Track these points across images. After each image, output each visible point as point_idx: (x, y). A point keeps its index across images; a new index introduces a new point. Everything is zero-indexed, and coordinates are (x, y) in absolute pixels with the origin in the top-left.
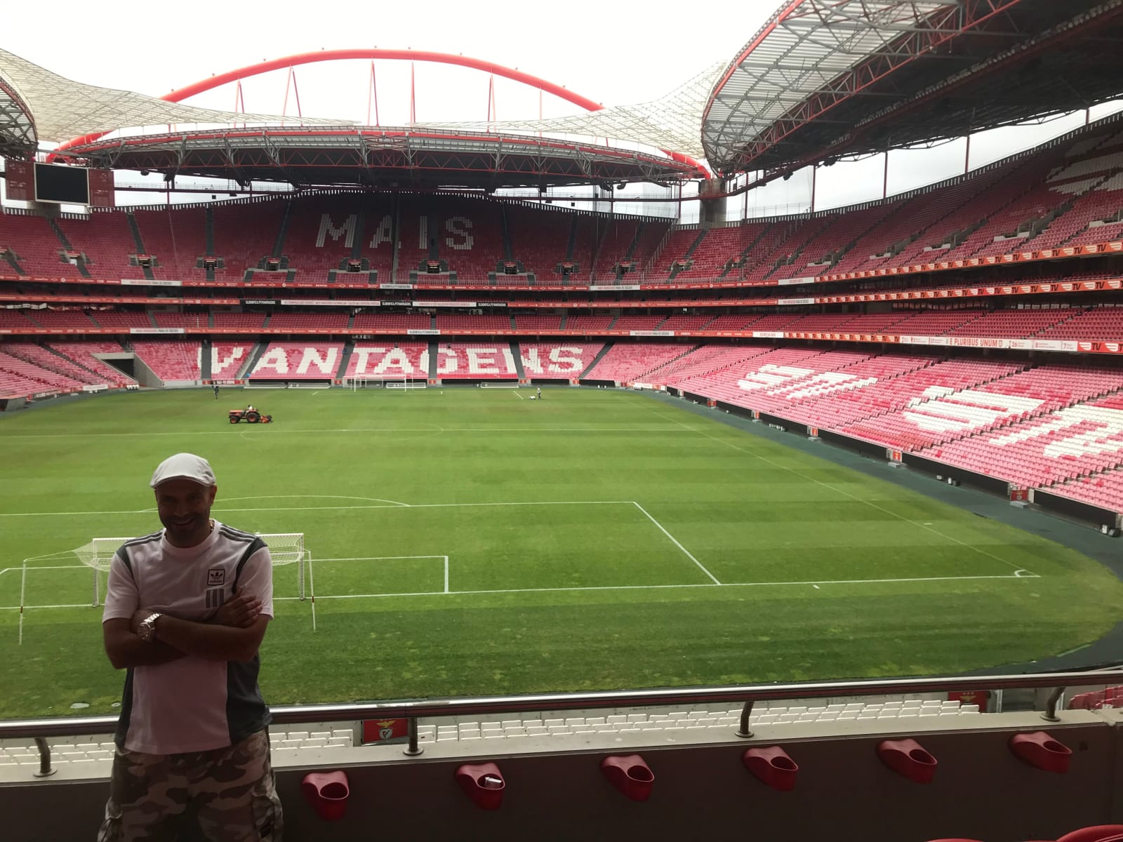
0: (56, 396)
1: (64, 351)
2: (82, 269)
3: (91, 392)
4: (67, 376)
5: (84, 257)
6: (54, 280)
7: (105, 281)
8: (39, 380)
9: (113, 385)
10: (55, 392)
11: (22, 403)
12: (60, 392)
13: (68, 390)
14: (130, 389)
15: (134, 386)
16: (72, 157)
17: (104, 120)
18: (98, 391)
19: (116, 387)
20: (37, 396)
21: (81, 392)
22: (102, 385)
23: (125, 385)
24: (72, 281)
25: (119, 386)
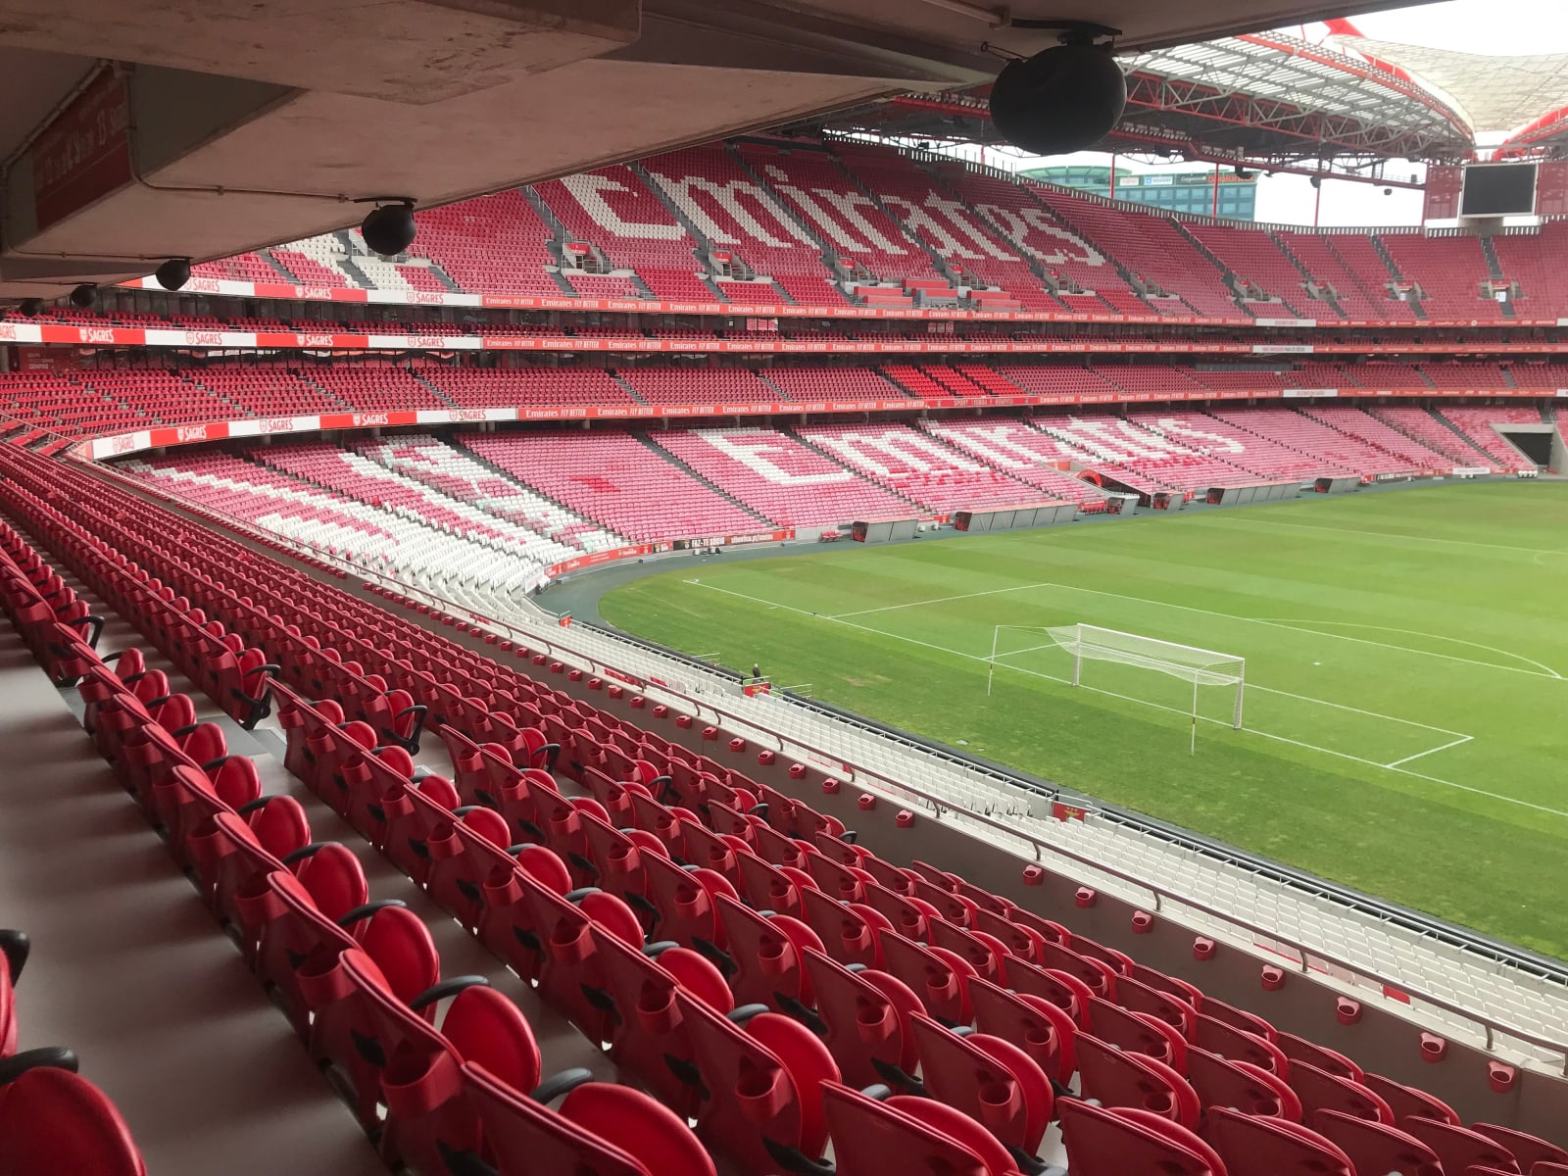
0: (1410, 479)
1: (1455, 419)
2: (1507, 308)
3: (1464, 477)
4: (1442, 454)
5: (1513, 289)
6: (1462, 323)
7: (1534, 321)
8: (1401, 456)
9: (1498, 469)
10: (1410, 472)
11: (1352, 485)
12: (1418, 474)
13: (1431, 472)
14: (1523, 477)
15: (1530, 472)
16: (1525, 149)
17: (1555, 95)
18: (1475, 477)
19: (1503, 471)
20: (1382, 478)
21: (1449, 477)
22: (1482, 468)
23: (1515, 471)
24: (1486, 324)
25: (1507, 471)
